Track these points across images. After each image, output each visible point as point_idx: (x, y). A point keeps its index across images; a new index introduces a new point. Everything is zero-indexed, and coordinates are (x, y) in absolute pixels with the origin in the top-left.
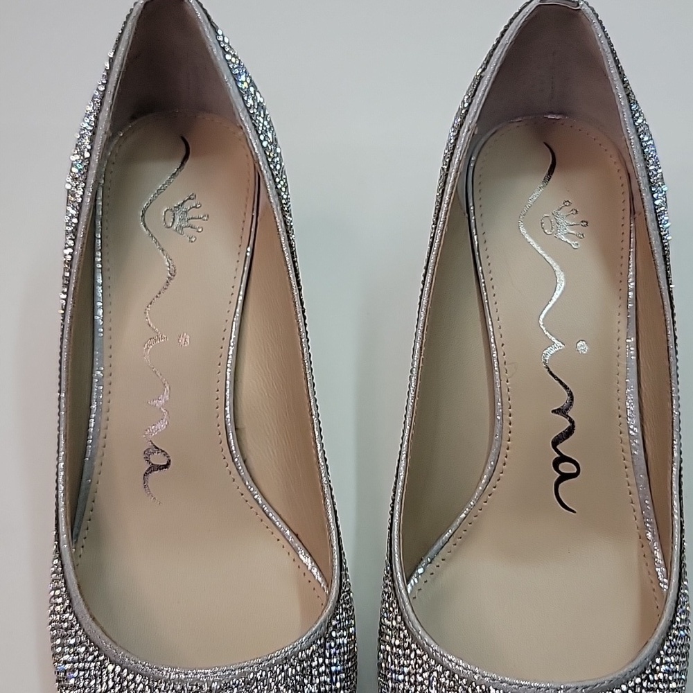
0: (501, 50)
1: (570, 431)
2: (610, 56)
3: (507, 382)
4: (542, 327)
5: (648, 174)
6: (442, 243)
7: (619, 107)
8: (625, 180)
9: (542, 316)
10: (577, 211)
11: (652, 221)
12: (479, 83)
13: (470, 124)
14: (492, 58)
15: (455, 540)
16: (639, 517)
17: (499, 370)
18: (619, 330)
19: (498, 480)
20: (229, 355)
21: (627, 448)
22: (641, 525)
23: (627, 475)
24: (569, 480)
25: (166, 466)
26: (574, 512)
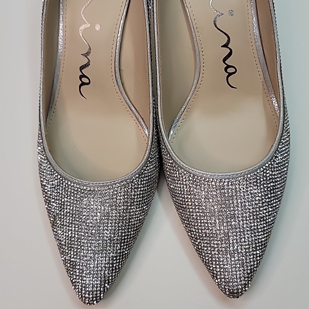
1: (230, 54)
3: (199, 37)
4: (211, 7)
9: (211, 2)
15: (187, 110)
16: (265, 85)
17: (195, 32)
18: (247, 2)
19: (201, 81)
20: (118, 37)
21: (256, 56)
22: (266, 88)
23: (257, 68)
24: (233, 75)
25: (89, 84)
26: (236, 88)
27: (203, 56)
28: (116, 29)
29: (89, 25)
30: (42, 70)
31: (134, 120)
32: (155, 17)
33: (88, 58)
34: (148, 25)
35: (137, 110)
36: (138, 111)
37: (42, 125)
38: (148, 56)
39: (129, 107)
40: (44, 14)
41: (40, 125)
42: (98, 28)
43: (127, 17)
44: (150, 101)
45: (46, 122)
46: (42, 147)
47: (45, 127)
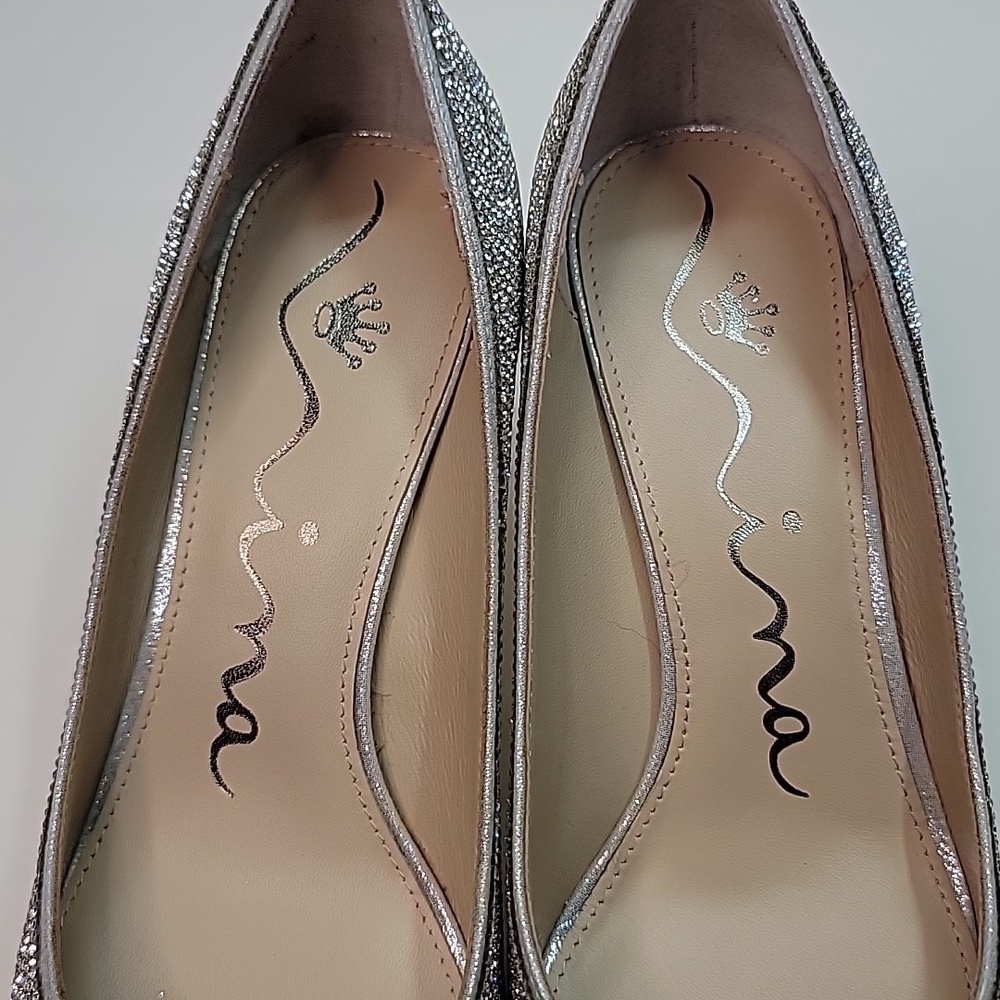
0: (609, 36)
1: (786, 666)
2: (796, 29)
3: (675, 595)
4: (723, 495)
5: (879, 228)
6: (543, 380)
7: (820, 117)
8: (830, 227)
9: (721, 477)
10: (757, 290)
11: (893, 307)
12: (577, 96)
13: (571, 170)
14: (596, 49)
15: (616, 867)
16: (912, 791)
17: (659, 576)
18: (849, 487)
19: (677, 759)
20: (379, 571)
21: (881, 681)
22: (916, 803)
23: (886, 725)
24: (793, 745)
25: (251, 737)
26: (805, 795)
27: (687, 664)
28: (374, 543)
29: (277, 524)
30: (81, 670)
31: (411, 893)
32: (524, 505)
33: (257, 642)
34: (497, 531)
35: (427, 852)
36: (428, 858)
37: (48, 882)
38: (488, 641)
39: (396, 839)
40: (119, 470)
41: (39, 885)
42: (308, 535)
43: (419, 507)
44: (483, 814)
45: (64, 877)
46: (32, 974)
47: (59, 894)
